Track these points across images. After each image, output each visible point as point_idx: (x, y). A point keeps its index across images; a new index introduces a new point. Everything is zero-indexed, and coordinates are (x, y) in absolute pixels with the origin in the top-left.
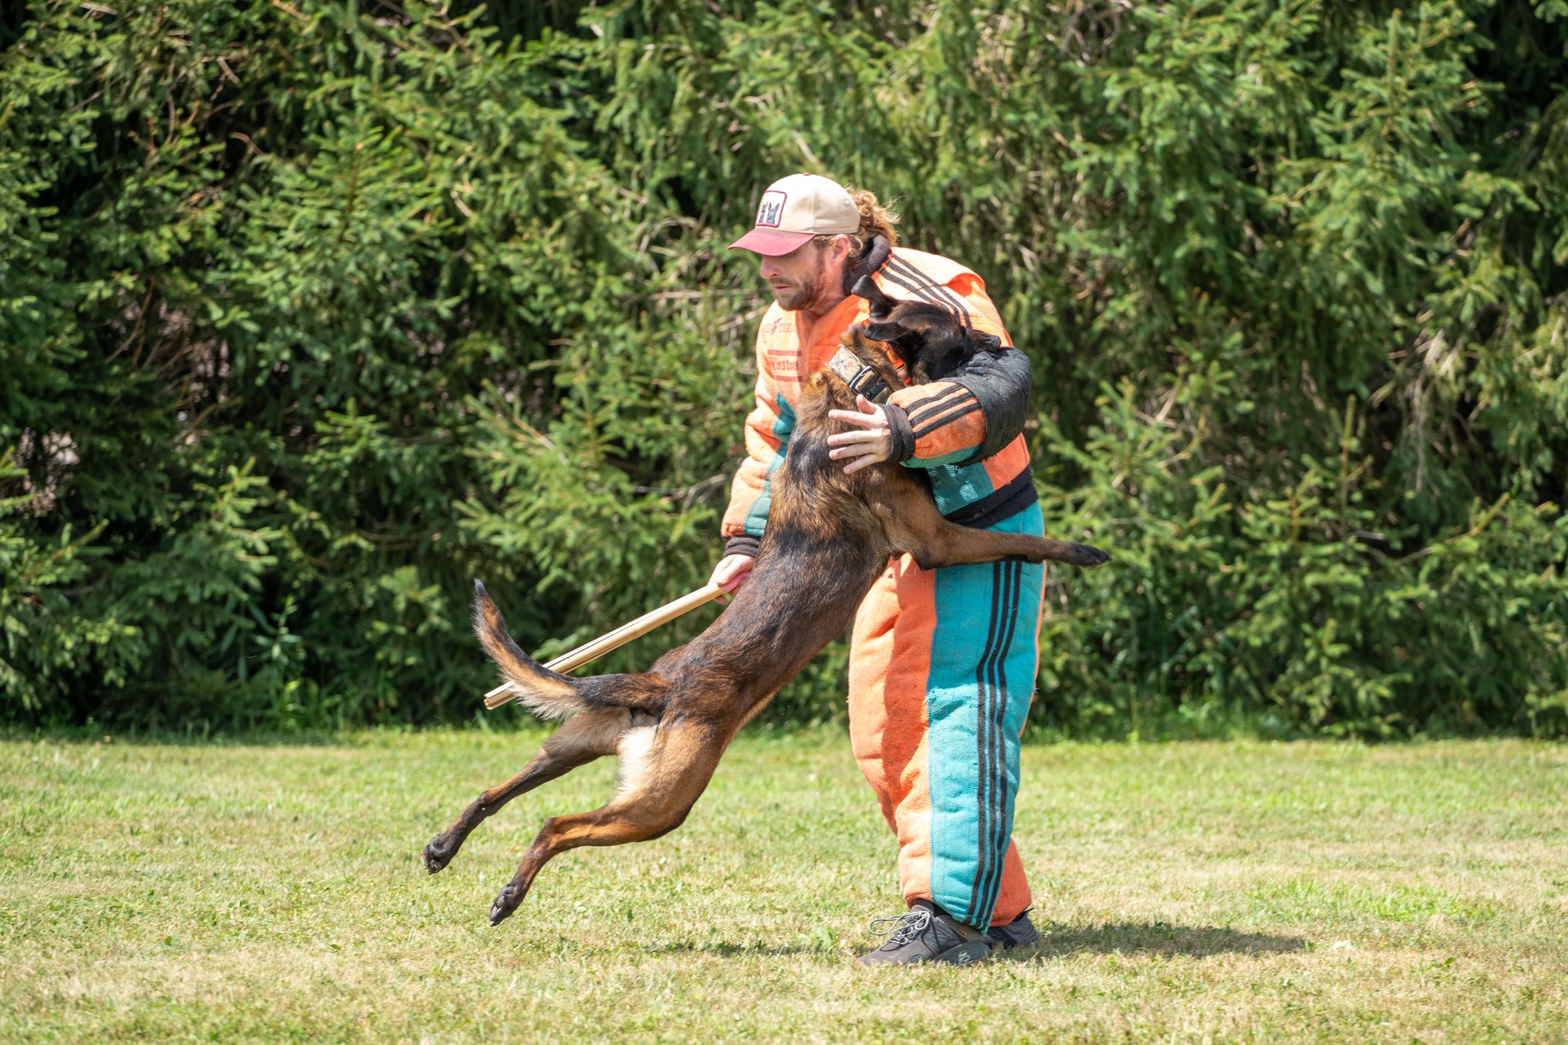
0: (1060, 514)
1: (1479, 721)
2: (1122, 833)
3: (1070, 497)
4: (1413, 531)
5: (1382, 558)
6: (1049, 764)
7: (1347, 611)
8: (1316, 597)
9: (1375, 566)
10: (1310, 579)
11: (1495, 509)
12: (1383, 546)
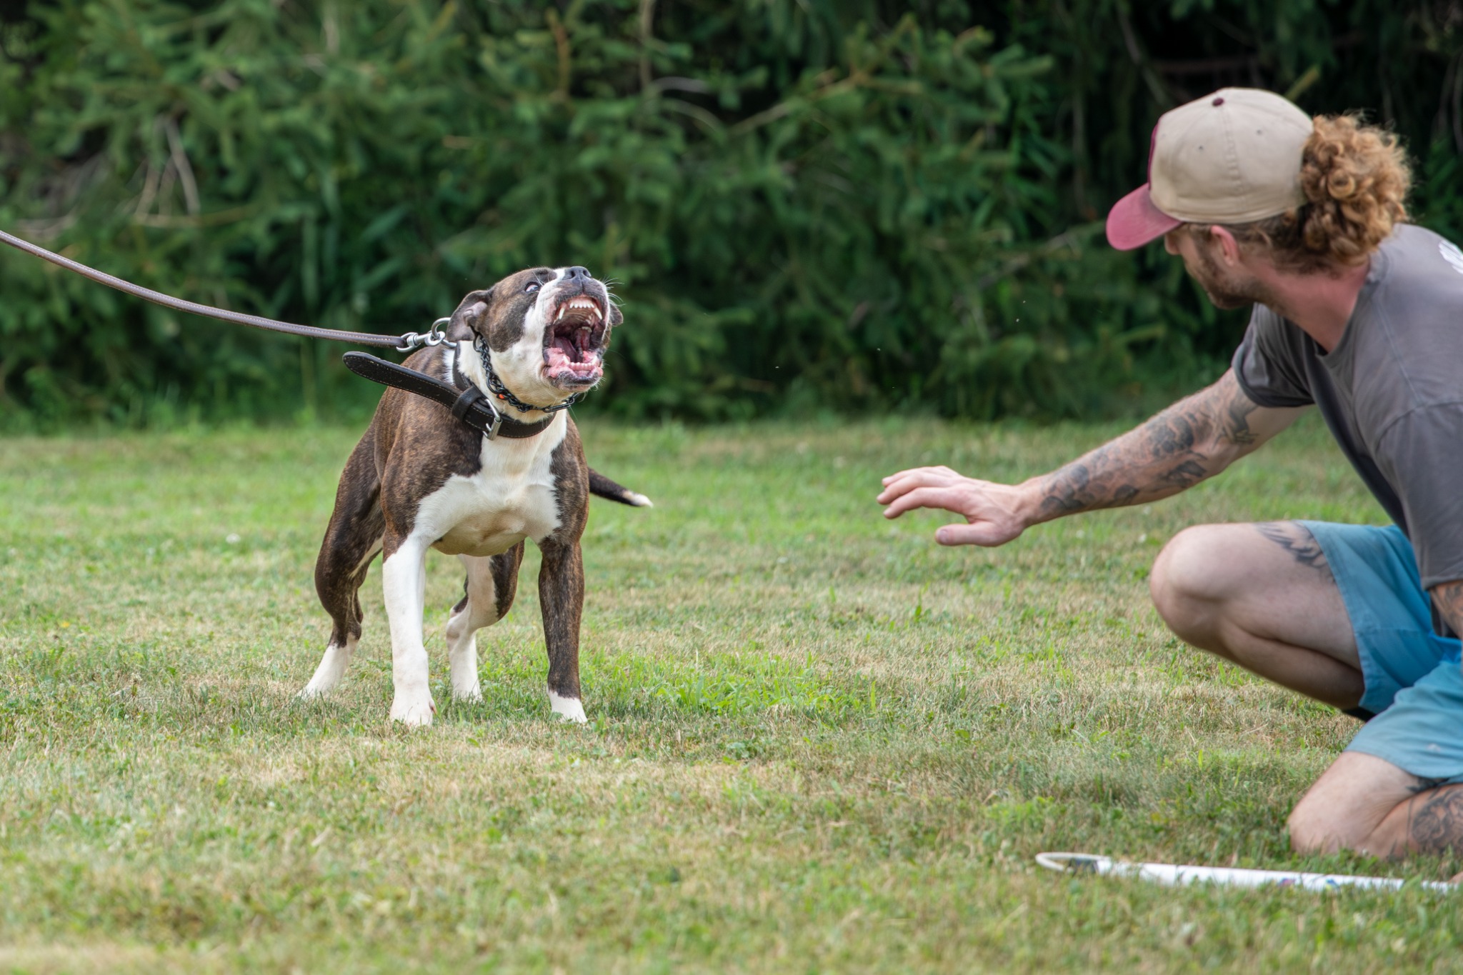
0: (186, 48)
1: (873, 391)
2: (271, 573)
3: (202, 22)
4: (758, 77)
5: (704, 119)
6: (168, 463)
7: (650, 209)
8: (598, 189)
9: (693, 135)
10: (589, 158)
11: (891, 40)
12: (709, 102)
